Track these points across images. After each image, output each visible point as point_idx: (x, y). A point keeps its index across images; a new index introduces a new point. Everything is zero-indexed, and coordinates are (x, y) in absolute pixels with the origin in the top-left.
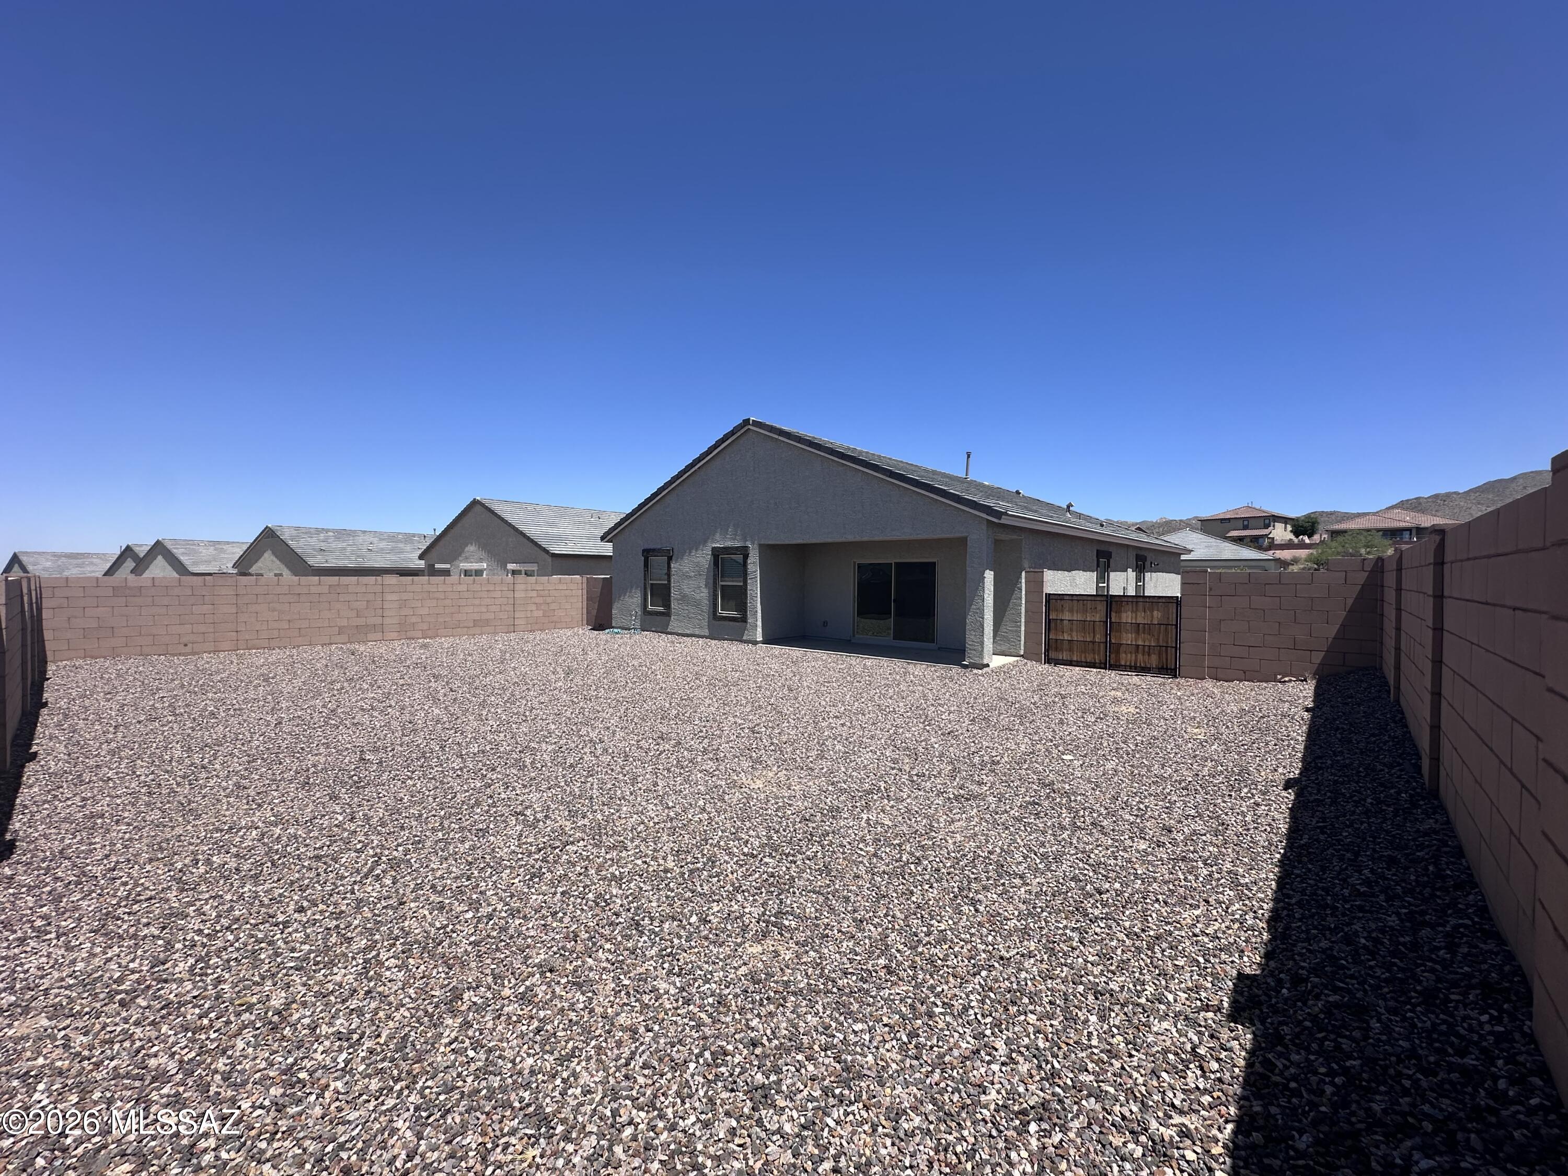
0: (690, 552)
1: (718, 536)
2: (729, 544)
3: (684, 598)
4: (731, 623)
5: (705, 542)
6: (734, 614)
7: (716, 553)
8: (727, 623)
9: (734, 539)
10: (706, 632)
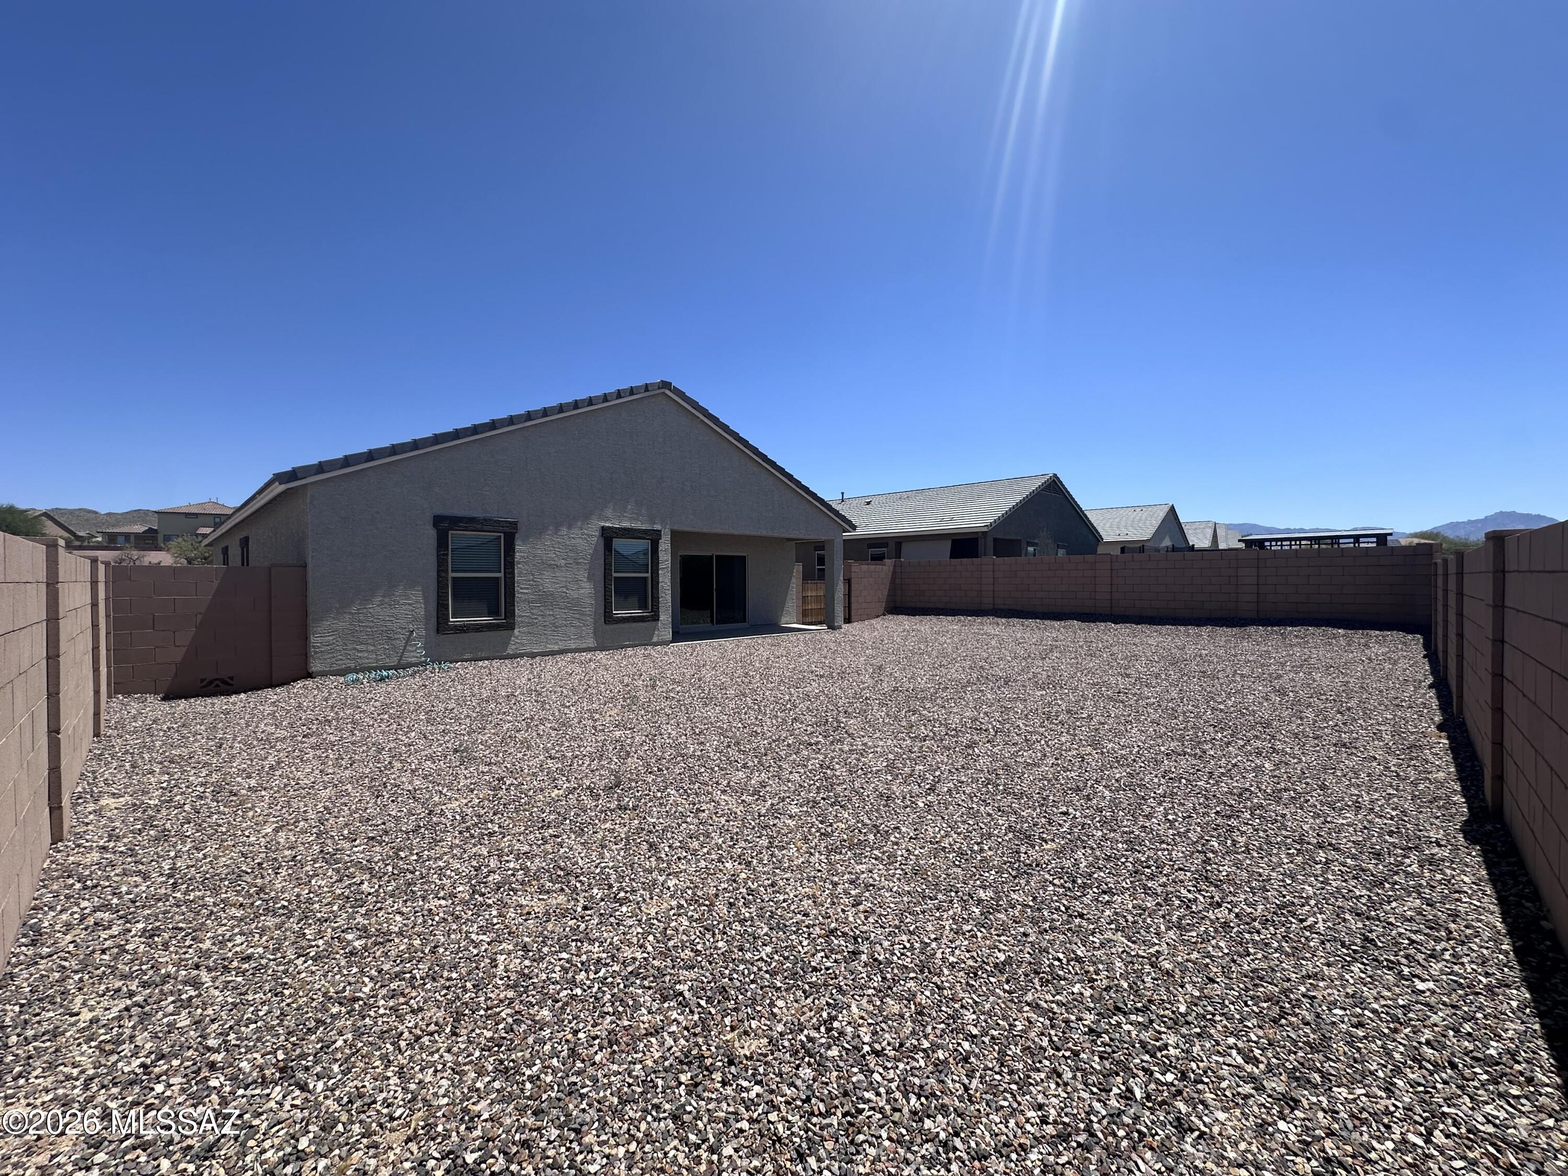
0: (557, 529)
1: (609, 512)
2: (626, 524)
3: (546, 599)
4: (634, 625)
5: (586, 517)
6: (637, 612)
7: (608, 536)
8: (627, 625)
9: (637, 520)
10: (591, 643)
